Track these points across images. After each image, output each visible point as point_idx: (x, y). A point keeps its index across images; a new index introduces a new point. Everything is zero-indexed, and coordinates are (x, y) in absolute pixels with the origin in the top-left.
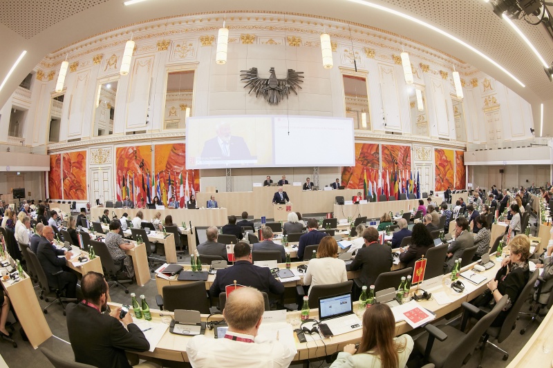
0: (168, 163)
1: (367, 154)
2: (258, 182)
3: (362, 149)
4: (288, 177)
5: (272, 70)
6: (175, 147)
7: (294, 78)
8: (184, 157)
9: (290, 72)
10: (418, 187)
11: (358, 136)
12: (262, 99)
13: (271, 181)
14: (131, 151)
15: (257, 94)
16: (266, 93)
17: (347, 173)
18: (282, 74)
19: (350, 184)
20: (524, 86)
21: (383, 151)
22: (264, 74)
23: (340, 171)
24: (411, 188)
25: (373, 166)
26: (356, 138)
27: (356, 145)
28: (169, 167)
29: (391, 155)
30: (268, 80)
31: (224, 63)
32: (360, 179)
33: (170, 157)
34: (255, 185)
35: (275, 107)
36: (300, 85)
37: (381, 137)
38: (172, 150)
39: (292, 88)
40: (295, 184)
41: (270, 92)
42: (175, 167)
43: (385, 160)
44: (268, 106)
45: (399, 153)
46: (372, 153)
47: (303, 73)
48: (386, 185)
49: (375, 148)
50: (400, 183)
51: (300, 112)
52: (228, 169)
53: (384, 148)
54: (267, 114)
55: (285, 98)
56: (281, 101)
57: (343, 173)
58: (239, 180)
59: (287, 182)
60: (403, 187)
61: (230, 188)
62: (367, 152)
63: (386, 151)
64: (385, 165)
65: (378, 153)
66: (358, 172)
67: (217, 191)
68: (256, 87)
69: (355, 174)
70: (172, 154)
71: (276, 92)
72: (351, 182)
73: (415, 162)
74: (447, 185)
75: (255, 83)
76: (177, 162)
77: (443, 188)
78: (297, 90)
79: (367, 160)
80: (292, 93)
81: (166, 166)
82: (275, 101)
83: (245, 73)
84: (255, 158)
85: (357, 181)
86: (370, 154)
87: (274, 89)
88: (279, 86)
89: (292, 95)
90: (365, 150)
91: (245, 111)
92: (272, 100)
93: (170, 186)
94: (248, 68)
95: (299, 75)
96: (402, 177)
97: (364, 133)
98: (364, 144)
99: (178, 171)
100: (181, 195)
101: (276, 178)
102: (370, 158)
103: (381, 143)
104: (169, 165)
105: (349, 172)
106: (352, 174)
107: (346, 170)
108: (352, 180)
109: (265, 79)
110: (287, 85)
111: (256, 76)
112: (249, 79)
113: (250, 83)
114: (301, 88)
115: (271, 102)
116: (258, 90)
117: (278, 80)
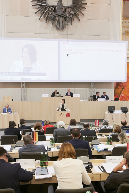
2: (46, 94)
7: (78, 4)
12: (50, 25)
13: (58, 93)
15: (46, 20)
16: (54, 20)
17: (119, 87)
19: (122, 96)
23: (114, 86)
30: (56, 7)
34: (43, 96)
35: (61, 32)
36: (83, 12)
39: (76, 15)
41: (57, 19)
44: (56, 31)
51: (82, 37)
52: (23, 83)
54: (55, 38)
55: (70, 24)
56: (67, 27)
57: (116, 88)
58: (31, 91)
61: (24, 98)
66: (128, 88)
67: (12, 100)
68: (46, 14)
69: (126, 88)
71: (62, 19)
72: (123, 95)
75: (45, 9)
78: (80, 17)
80: (76, 20)
82: (61, 27)
84: (44, 74)
87: (60, 16)
88: (65, 12)
91: (37, 35)
92: (58, 26)
95: (83, 2)
105: (121, 87)
106: (123, 88)
107: (118, 85)
108: (123, 93)
109: (53, 6)
110: (71, 12)
111: (45, 3)
112: (39, 5)
113: (40, 10)
114: (84, 15)
115: (58, 28)
116: (47, 17)
117: (64, 7)
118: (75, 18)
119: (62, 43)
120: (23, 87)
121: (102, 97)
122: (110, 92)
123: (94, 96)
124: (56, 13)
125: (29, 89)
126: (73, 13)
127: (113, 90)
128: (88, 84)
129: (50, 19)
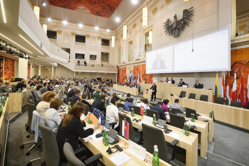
14: (136, 67)
20: (20, 35)
22: (172, 21)
47: (192, 7)
54: (174, 43)
88: (178, 25)
91: (166, 45)
95: (190, 11)
106: (237, 78)
109: (172, 24)
112: (166, 27)
126: (182, 22)
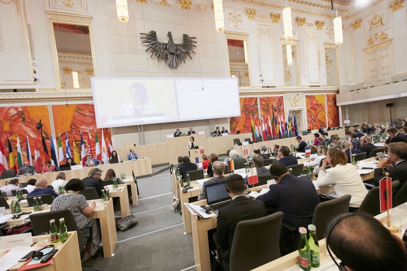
0: (73, 123)
1: (248, 106)
2: (169, 134)
3: (244, 102)
4: (194, 129)
5: (170, 35)
6: (79, 108)
7: (188, 42)
8: (94, 117)
9: (185, 36)
10: (296, 127)
11: (241, 92)
12: (163, 63)
15: (158, 58)
16: (166, 59)
17: (234, 122)
18: (178, 40)
21: (260, 103)
22: (162, 38)
23: (229, 121)
24: (289, 129)
25: (253, 115)
26: (241, 94)
27: (240, 99)
28: (74, 127)
29: (268, 105)
30: (167, 44)
31: (127, 20)
32: (245, 126)
33: (74, 118)
34: (168, 137)
35: (175, 71)
36: (194, 50)
37: (259, 91)
38: (76, 111)
39: (187, 53)
40: (200, 133)
41: (170, 57)
42: (82, 127)
43: (263, 109)
44: (169, 70)
45: (274, 103)
46: (252, 105)
47: (196, 38)
48: (269, 128)
49: (254, 100)
50: (280, 125)
51: (195, 75)
52: (140, 126)
53: (261, 99)
54: (169, 77)
55: (183, 62)
57: (231, 123)
58: (149, 134)
59: (194, 132)
60: (282, 128)
61: (143, 142)
62: (248, 105)
63: (264, 103)
64: (263, 113)
65: (257, 105)
66: (242, 121)
67: (135, 145)
68: (157, 52)
69: (240, 122)
70: (77, 114)
71: (175, 57)
72: (238, 129)
73: (287, 108)
74: (319, 125)
75: (156, 46)
76: (84, 123)
77: (315, 127)
78: (191, 55)
79: (248, 110)
80: (188, 58)
81: (71, 127)
82: (175, 65)
83: (145, 36)
84: (162, 115)
85: (242, 128)
86: (250, 105)
87: (172, 54)
88: (176, 50)
89: (188, 60)
90: (247, 103)
91: (149, 74)
92: (171, 64)
93: (83, 146)
94: (147, 31)
95: (193, 40)
96: (281, 120)
97: (246, 89)
98: (246, 98)
99: (86, 131)
100: (98, 152)
101: (185, 130)
102: (251, 109)
103: (259, 96)
104: (75, 125)
105: (235, 121)
106: (237, 122)
107: (233, 120)
108: (238, 127)
109: (164, 44)
110: (183, 50)
111: (156, 40)
112: (149, 42)
113: (151, 47)
114: (195, 53)
115: (171, 66)
116: (159, 55)
117: (175, 45)
118: (187, 56)
119: (177, 81)
120: (141, 131)
121: (223, 132)
122: (227, 127)
123: (215, 132)
124: (168, 51)
125: (146, 133)
126: (185, 51)
127: (229, 124)
128: (206, 122)
129: (163, 58)
